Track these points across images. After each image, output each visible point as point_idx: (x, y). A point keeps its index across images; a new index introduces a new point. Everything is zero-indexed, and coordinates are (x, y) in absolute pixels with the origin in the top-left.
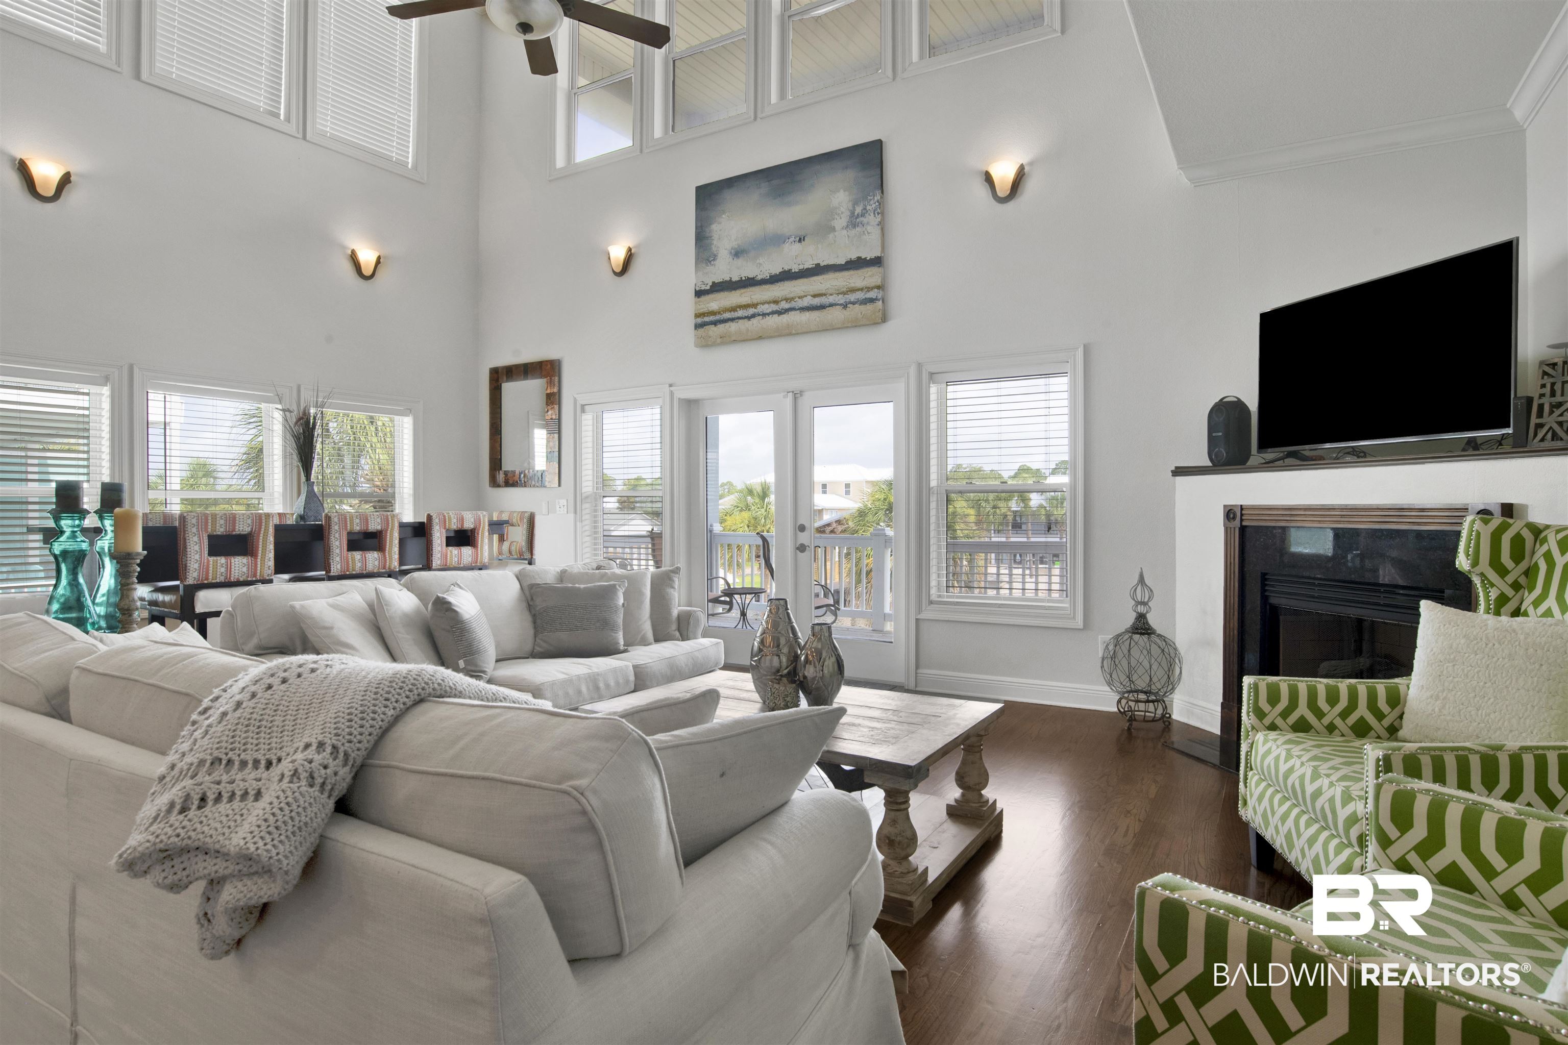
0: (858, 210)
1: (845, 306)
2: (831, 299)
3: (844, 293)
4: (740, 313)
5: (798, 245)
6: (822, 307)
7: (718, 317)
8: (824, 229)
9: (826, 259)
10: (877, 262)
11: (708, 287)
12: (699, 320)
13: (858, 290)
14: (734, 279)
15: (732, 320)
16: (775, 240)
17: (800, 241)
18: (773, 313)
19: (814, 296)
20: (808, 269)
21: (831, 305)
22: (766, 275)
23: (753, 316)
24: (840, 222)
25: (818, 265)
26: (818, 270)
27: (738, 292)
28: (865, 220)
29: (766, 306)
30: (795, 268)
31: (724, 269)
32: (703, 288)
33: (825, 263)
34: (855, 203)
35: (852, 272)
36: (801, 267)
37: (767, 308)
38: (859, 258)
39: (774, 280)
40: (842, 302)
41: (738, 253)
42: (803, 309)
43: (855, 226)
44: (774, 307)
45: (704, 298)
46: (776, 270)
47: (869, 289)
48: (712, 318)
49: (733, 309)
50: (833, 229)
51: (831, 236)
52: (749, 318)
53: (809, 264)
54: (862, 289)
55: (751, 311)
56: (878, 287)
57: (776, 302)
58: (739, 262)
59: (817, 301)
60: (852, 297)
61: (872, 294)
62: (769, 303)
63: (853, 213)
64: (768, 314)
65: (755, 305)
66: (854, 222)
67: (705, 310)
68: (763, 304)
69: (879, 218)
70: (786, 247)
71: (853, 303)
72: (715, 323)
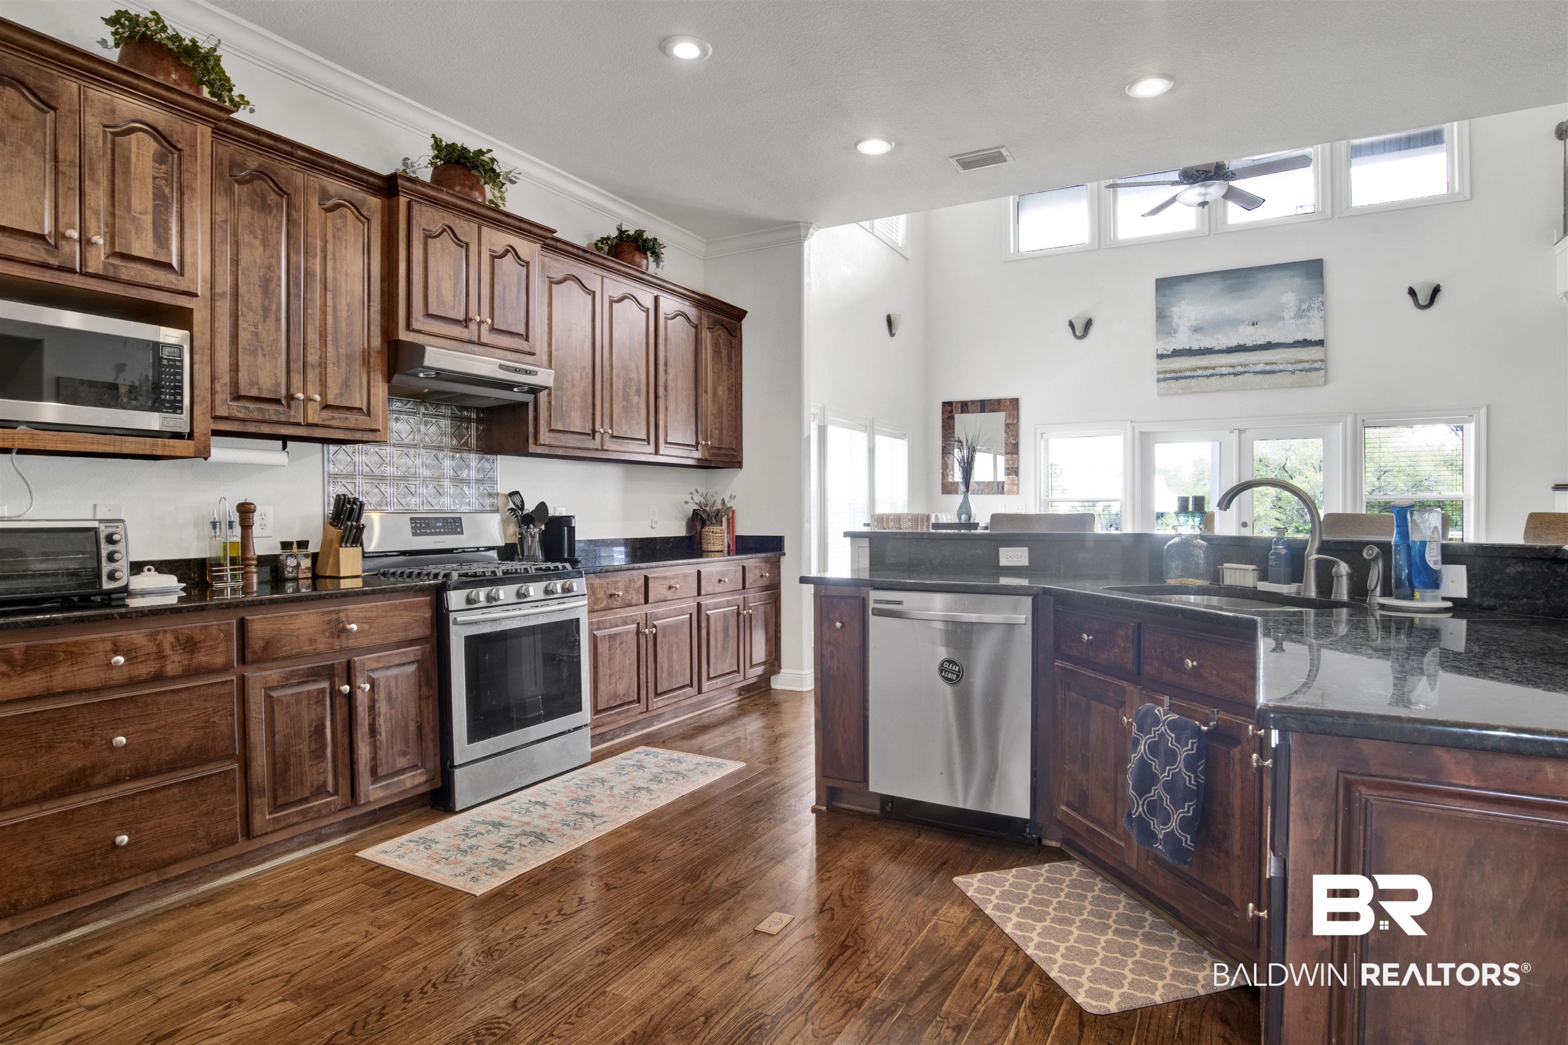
0: (1304, 306)
1: (1293, 372)
2: (1281, 367)
3: (1292, 363)
4: (1200, 373)
5: (1251, 328)
6: (1273, 372)
7: (1179, 375)
8: (1275, 318)
9: (1275, 338)
10: (1320, 343)
11: (1169, 353)
12: (1161, 376)
13: (1304, 362)
14: (1193, 348)
15: (1193, 377)
16: (1232, 323)
17: (1253, 324)
18: (1230, 374)
19: (1267, 364)
20: (1260, 345)
21: (1281, 371)
22: (1224, 347)
23: (1212, 375)
24: (1289, 314)
25: (1269, 343)
26: (1269, 346)
27: (1198, 357)
28: (1310, 314)
29: (1224, 369)
30: (1249, 343)
31: (1183, 340)
32: (1165, 353)
33: (1276, 342)
34: (1301, 301)
35: (1299, 349)
36: (1255, 343)
37: (1224, 370)
38: (1305, 340)
39: (1230, 351)
40: (1291, 369)
41: (1196, 330)
42: (1256, 373)
43: (1301, 317)
44: (1231, 370)
45: (1164, 360)
46: (1233, 343)
47: (1314, 361)
48: (1173, 375)
49: (1194, 370)
50: (1283, 318)
51: (1281, 323)
52: (1208, 376)
53: (1262, 341)
54: (1308, 361)
55: (1210, 372)
56: (1322, 361)
57: (1232, 366)
58: (1198, 336)
59: (1269, 368)
60: (1300, 366)
61: (1317, 365)
62: (1226, 367)
63: (1299, 308)
64: (1226, 375)
65: (1214, 368)
66: (1300, 314)
67: (1167, 369)
68: (1221, 367)
69: (1322, 314)
70: (1241, 329)
71: (1301, 371)
72: (1177, 379)
